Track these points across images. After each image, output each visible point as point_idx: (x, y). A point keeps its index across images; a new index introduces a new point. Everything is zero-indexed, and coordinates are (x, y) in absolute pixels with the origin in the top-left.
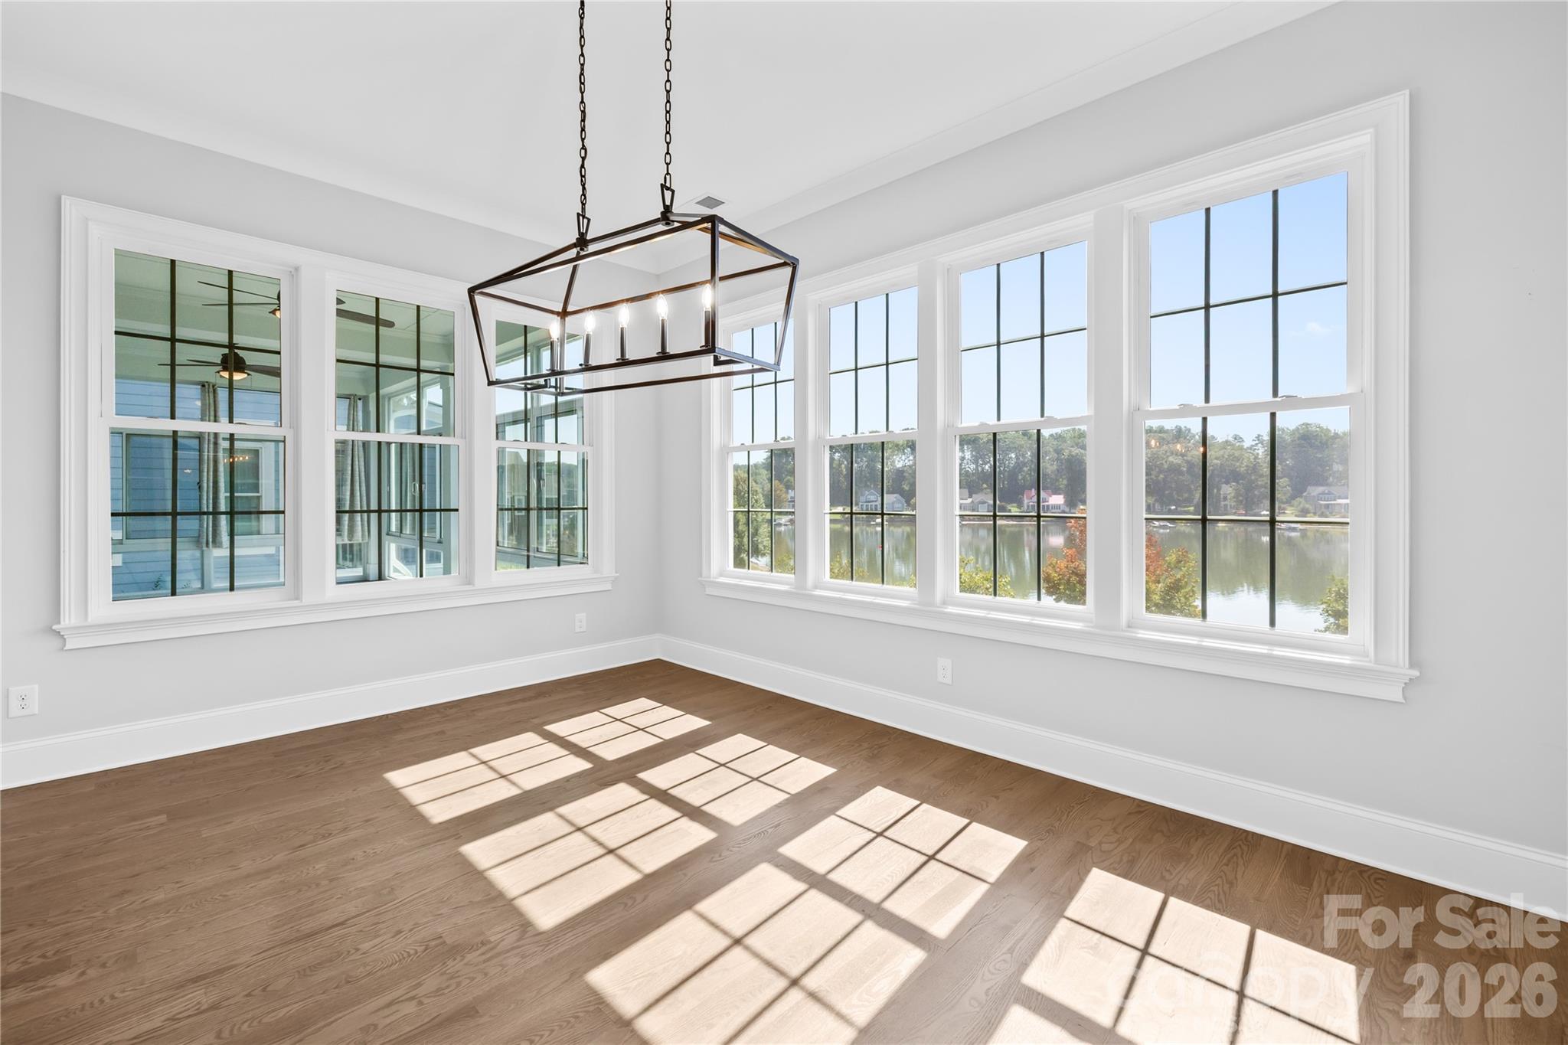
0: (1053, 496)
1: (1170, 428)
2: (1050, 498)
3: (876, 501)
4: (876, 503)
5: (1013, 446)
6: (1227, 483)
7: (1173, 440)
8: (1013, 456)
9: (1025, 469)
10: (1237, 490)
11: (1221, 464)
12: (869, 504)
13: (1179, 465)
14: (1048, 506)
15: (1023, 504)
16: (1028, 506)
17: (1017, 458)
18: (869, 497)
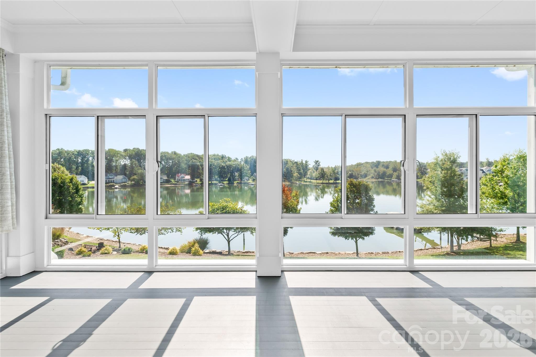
0: (186, 176)
1: (220, 155)
2: (185, 177)
3: (113, 178)
4: (113, 179)
5: (171, 158)
6: (237, 172)
7: (221, 158)
8: (171, 161)
9: (175, 166)
10: (239, 174)
11: (235, 166)
12: (110, 180)
13: (225, 166)
14: (185, 179)
15: (176, 179)
16: (178, 179)
17: (172, 162)
18: (109, 177)
